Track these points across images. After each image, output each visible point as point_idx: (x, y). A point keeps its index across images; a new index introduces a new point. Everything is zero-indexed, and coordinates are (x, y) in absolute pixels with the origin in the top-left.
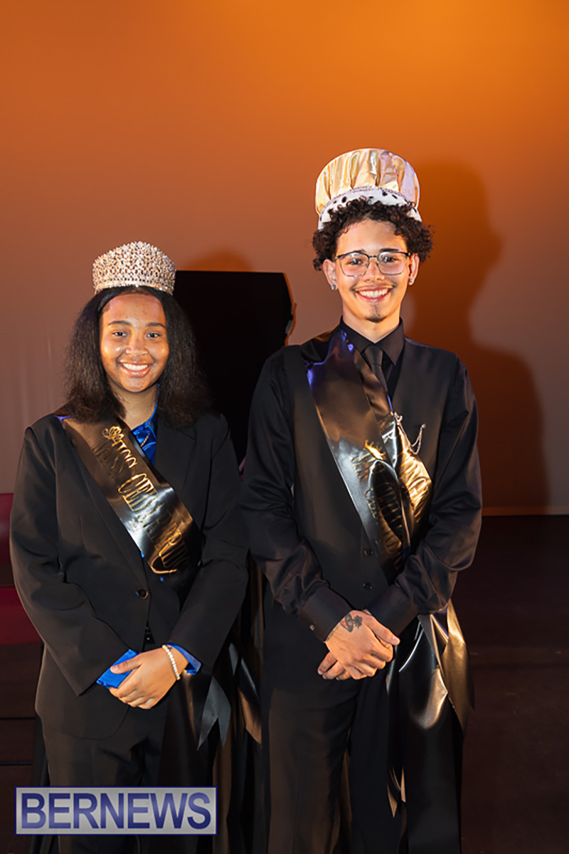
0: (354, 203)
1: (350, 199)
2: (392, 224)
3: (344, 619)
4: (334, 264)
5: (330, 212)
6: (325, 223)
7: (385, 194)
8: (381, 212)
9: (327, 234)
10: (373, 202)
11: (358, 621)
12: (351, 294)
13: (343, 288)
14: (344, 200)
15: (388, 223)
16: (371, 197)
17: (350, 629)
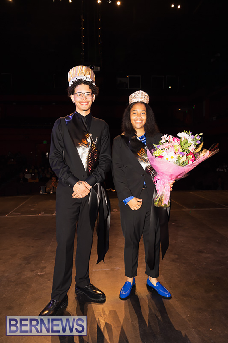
0: (79, 80)
1: (78, 79)
2: (89, 86)
3: (78, 182)
4: (73, 96)
5: (73, 82)
6: (71, 85)
7: (87, 78)
8: (86, 82)
9: (72, 87)
10: (84, 80)
11: (81, 183)
12: (79, 103)
13: (77, 102)
14: (76, 79)
15: (88, 85)
16: (83, 79)
17: (79, 184)
